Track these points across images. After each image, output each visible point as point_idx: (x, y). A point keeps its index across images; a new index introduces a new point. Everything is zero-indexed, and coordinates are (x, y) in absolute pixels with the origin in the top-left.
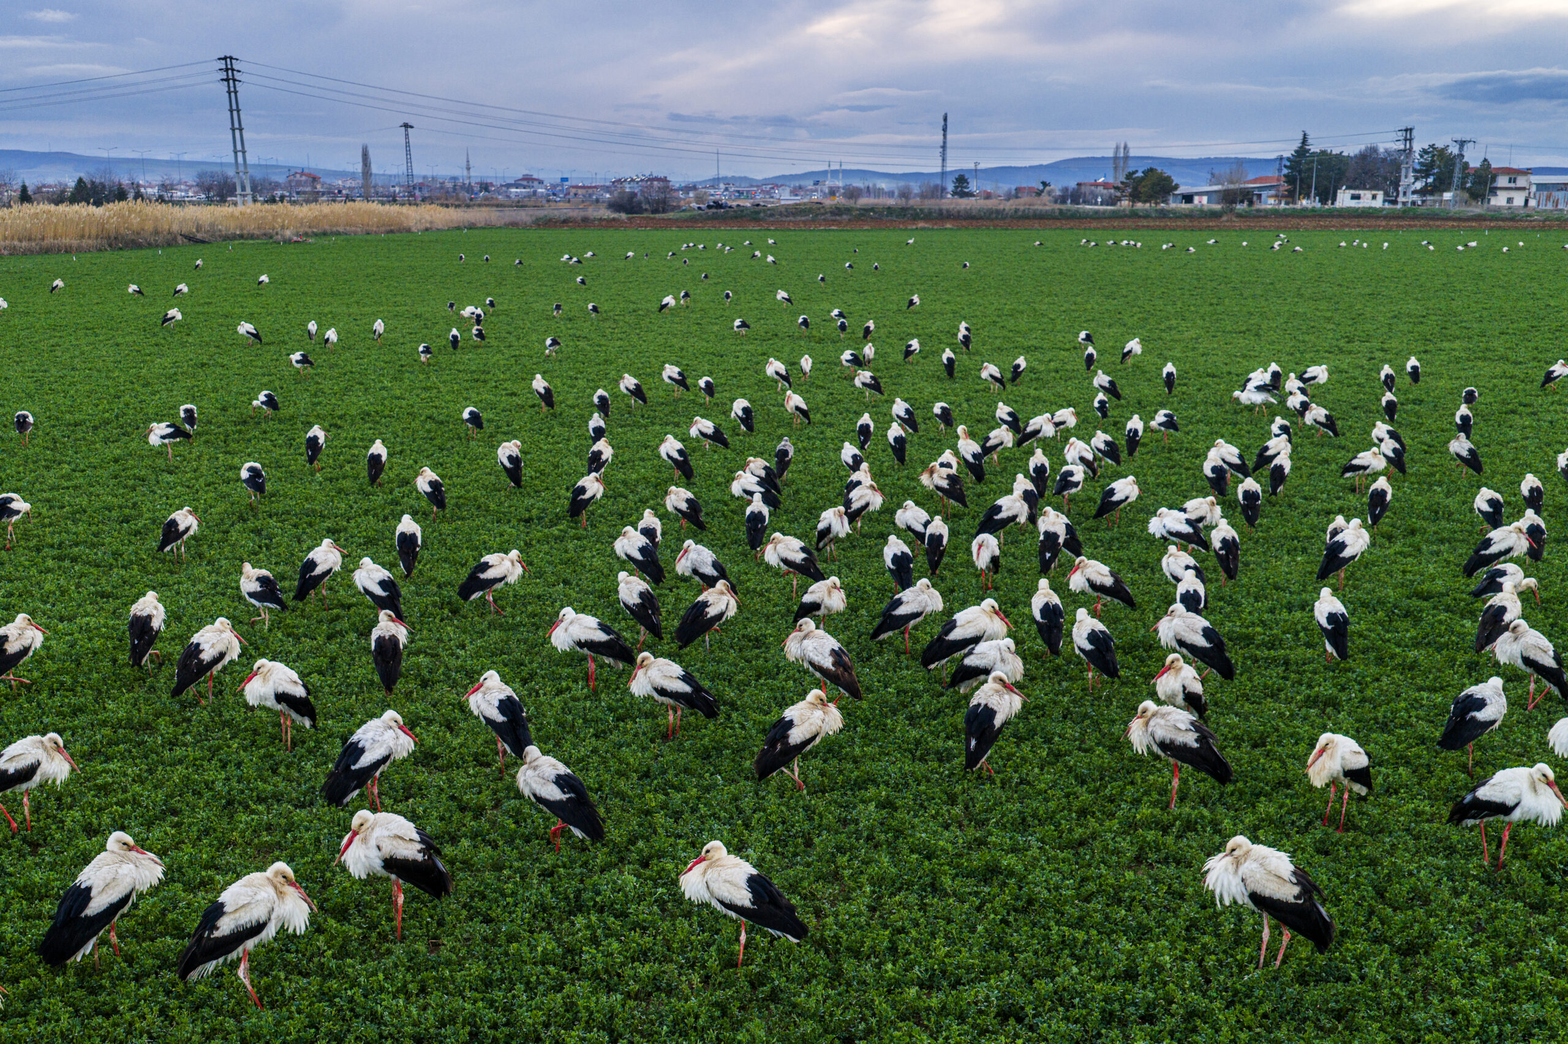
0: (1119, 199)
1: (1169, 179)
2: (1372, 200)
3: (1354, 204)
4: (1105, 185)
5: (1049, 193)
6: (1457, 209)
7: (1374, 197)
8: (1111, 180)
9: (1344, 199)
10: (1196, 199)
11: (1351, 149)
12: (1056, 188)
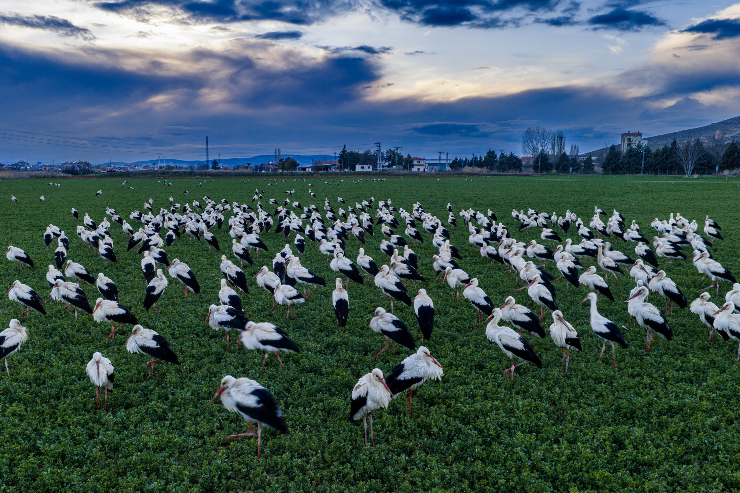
0: (278, 170)
1: (295, 162)
2: (368, 169)
3: (362, 170)
4: (272, 164)
5: (251, 168)
6: (398, 171)
7: (369, 168)
8: (274, 163)
9: (358, 168)
10: (307, 170)
11: (361, 152)
12: (253, 165)
